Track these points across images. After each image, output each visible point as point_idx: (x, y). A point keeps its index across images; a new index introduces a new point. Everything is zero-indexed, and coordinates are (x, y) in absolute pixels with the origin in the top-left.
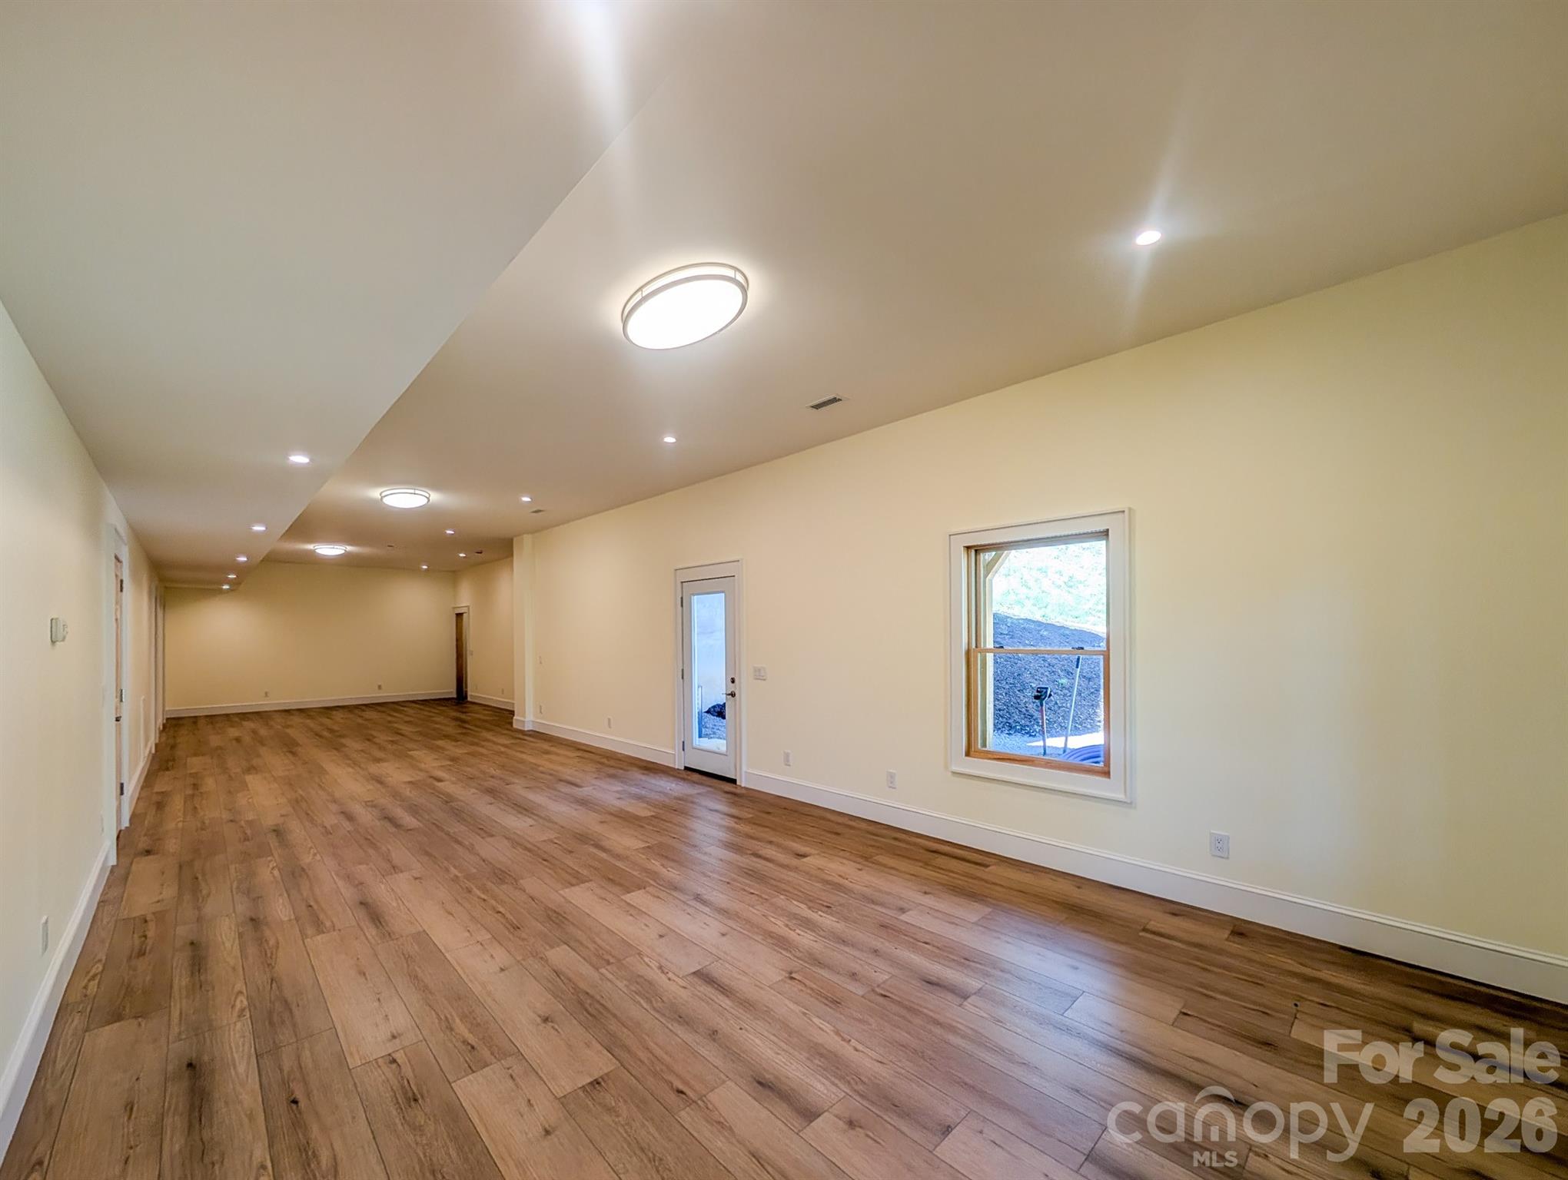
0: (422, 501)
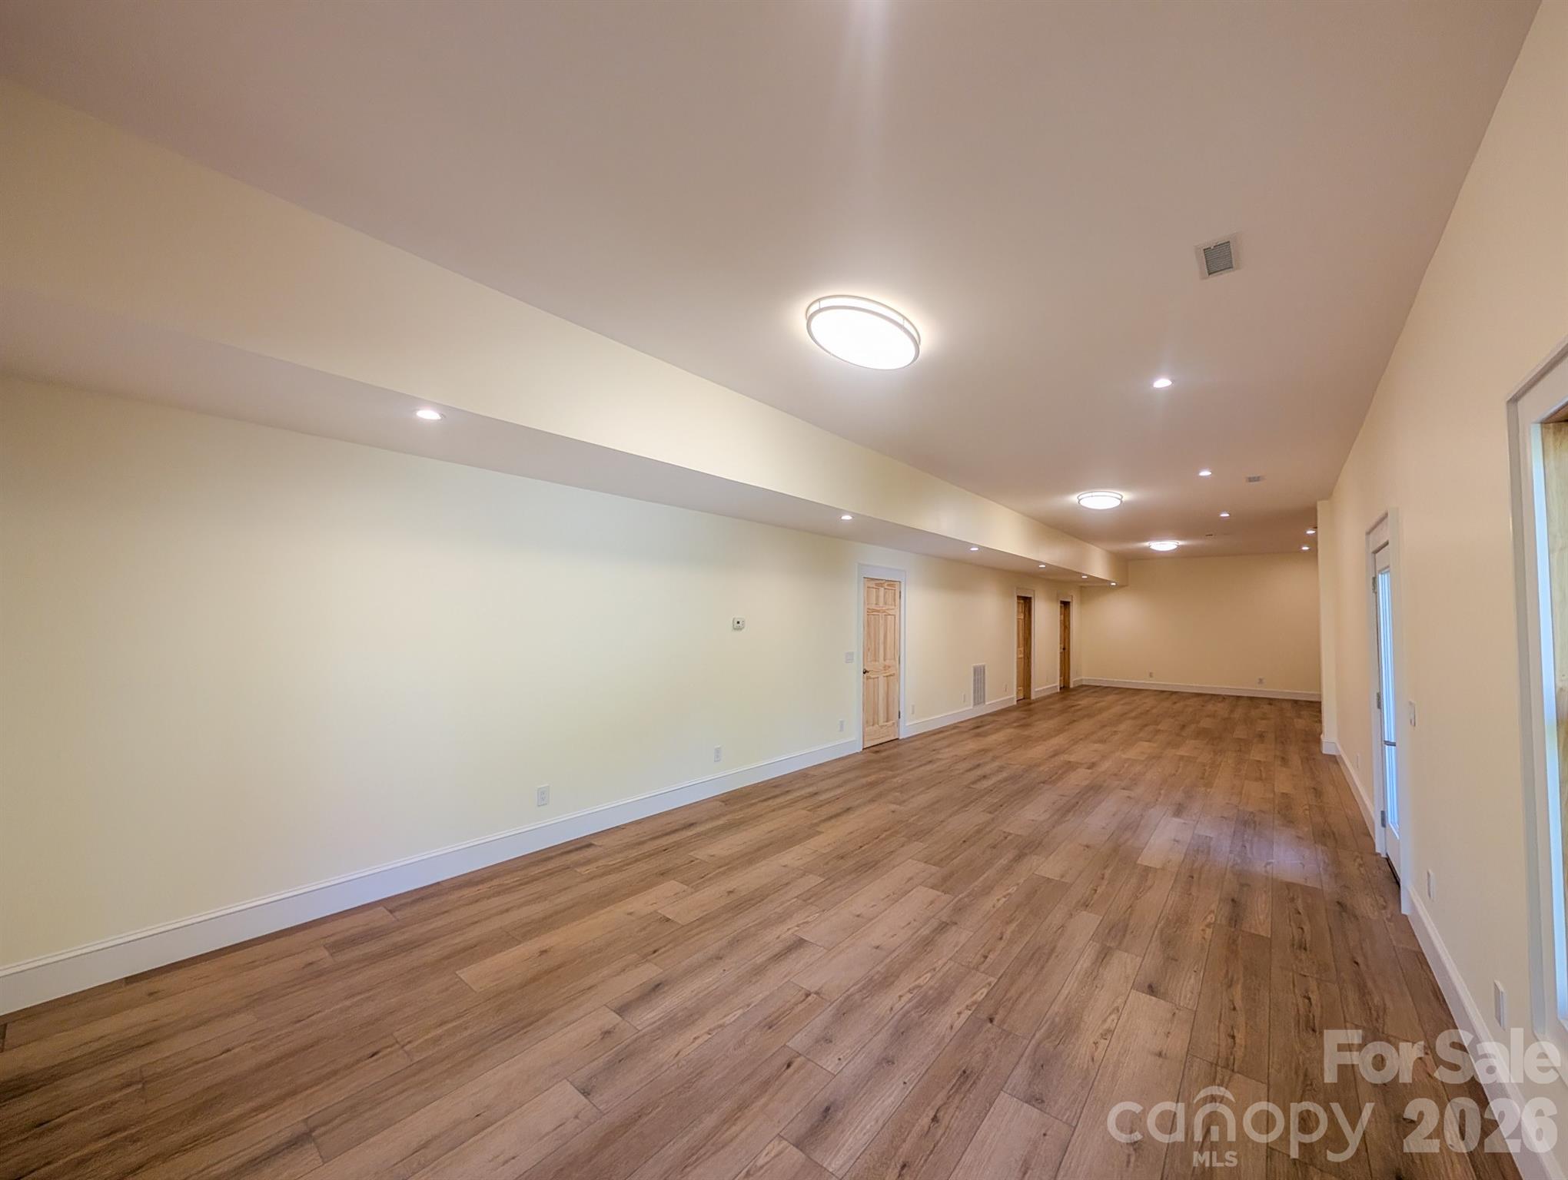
0: (1116, 503)
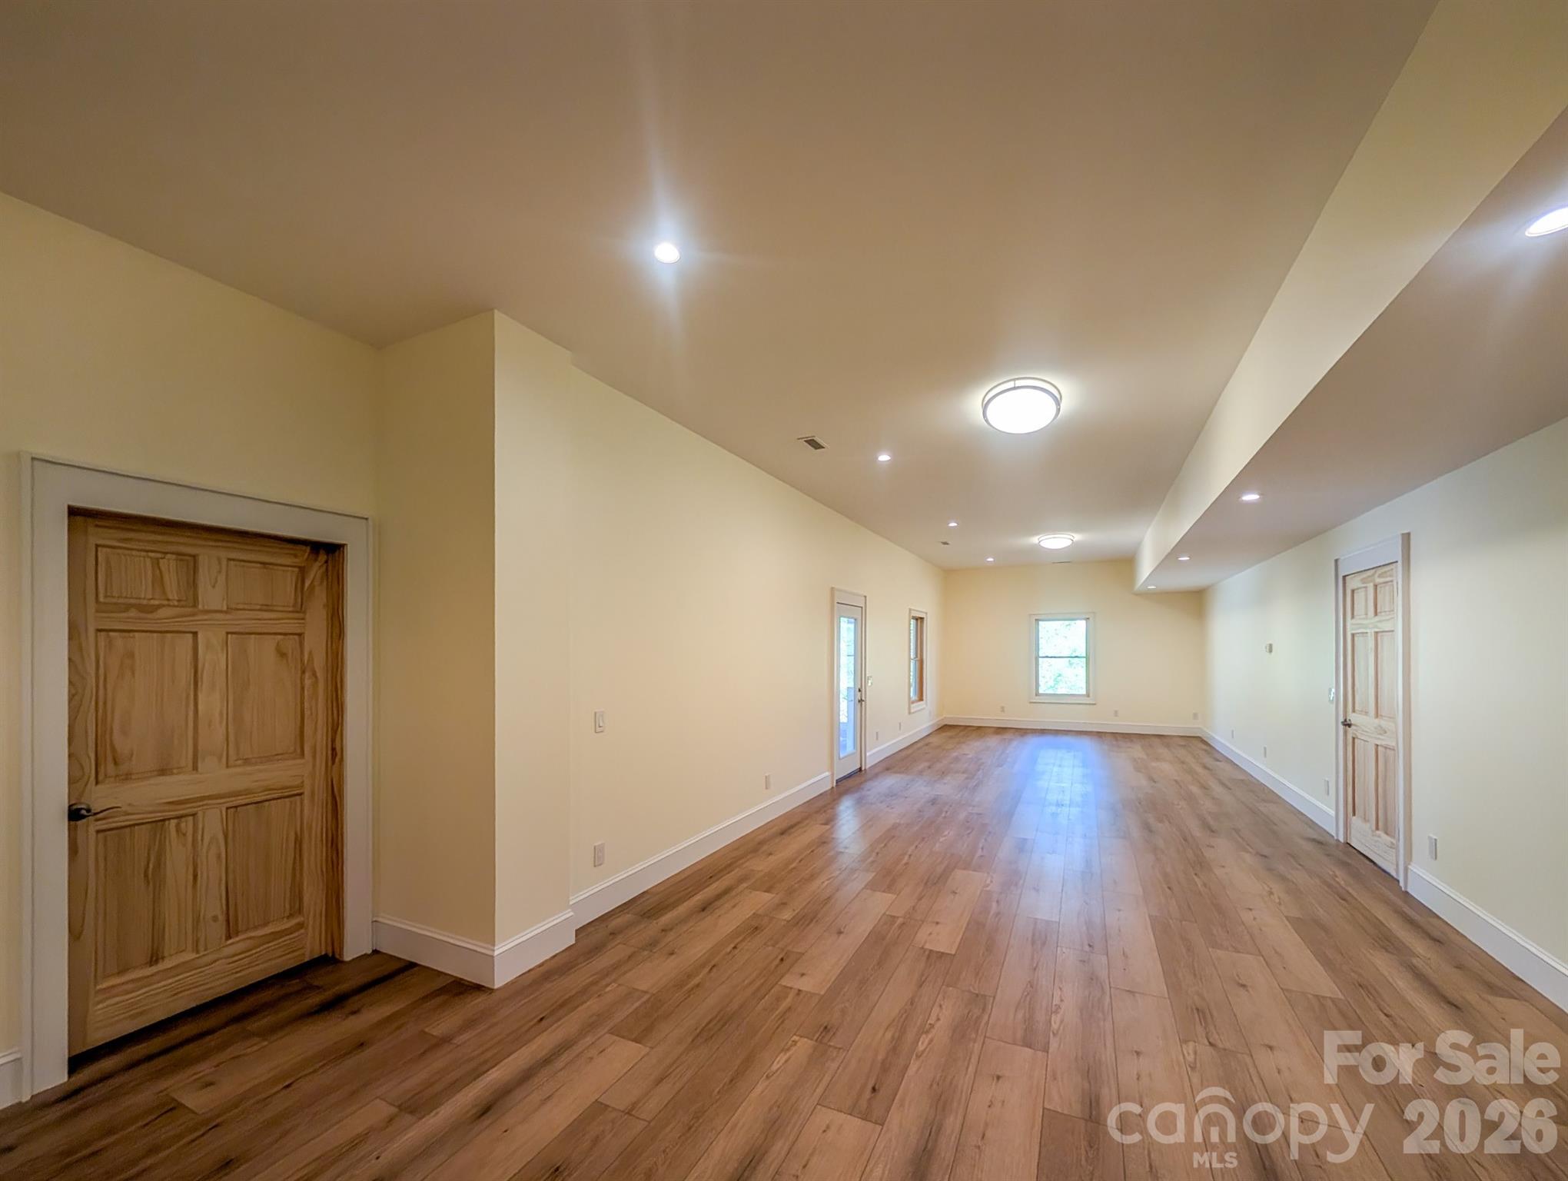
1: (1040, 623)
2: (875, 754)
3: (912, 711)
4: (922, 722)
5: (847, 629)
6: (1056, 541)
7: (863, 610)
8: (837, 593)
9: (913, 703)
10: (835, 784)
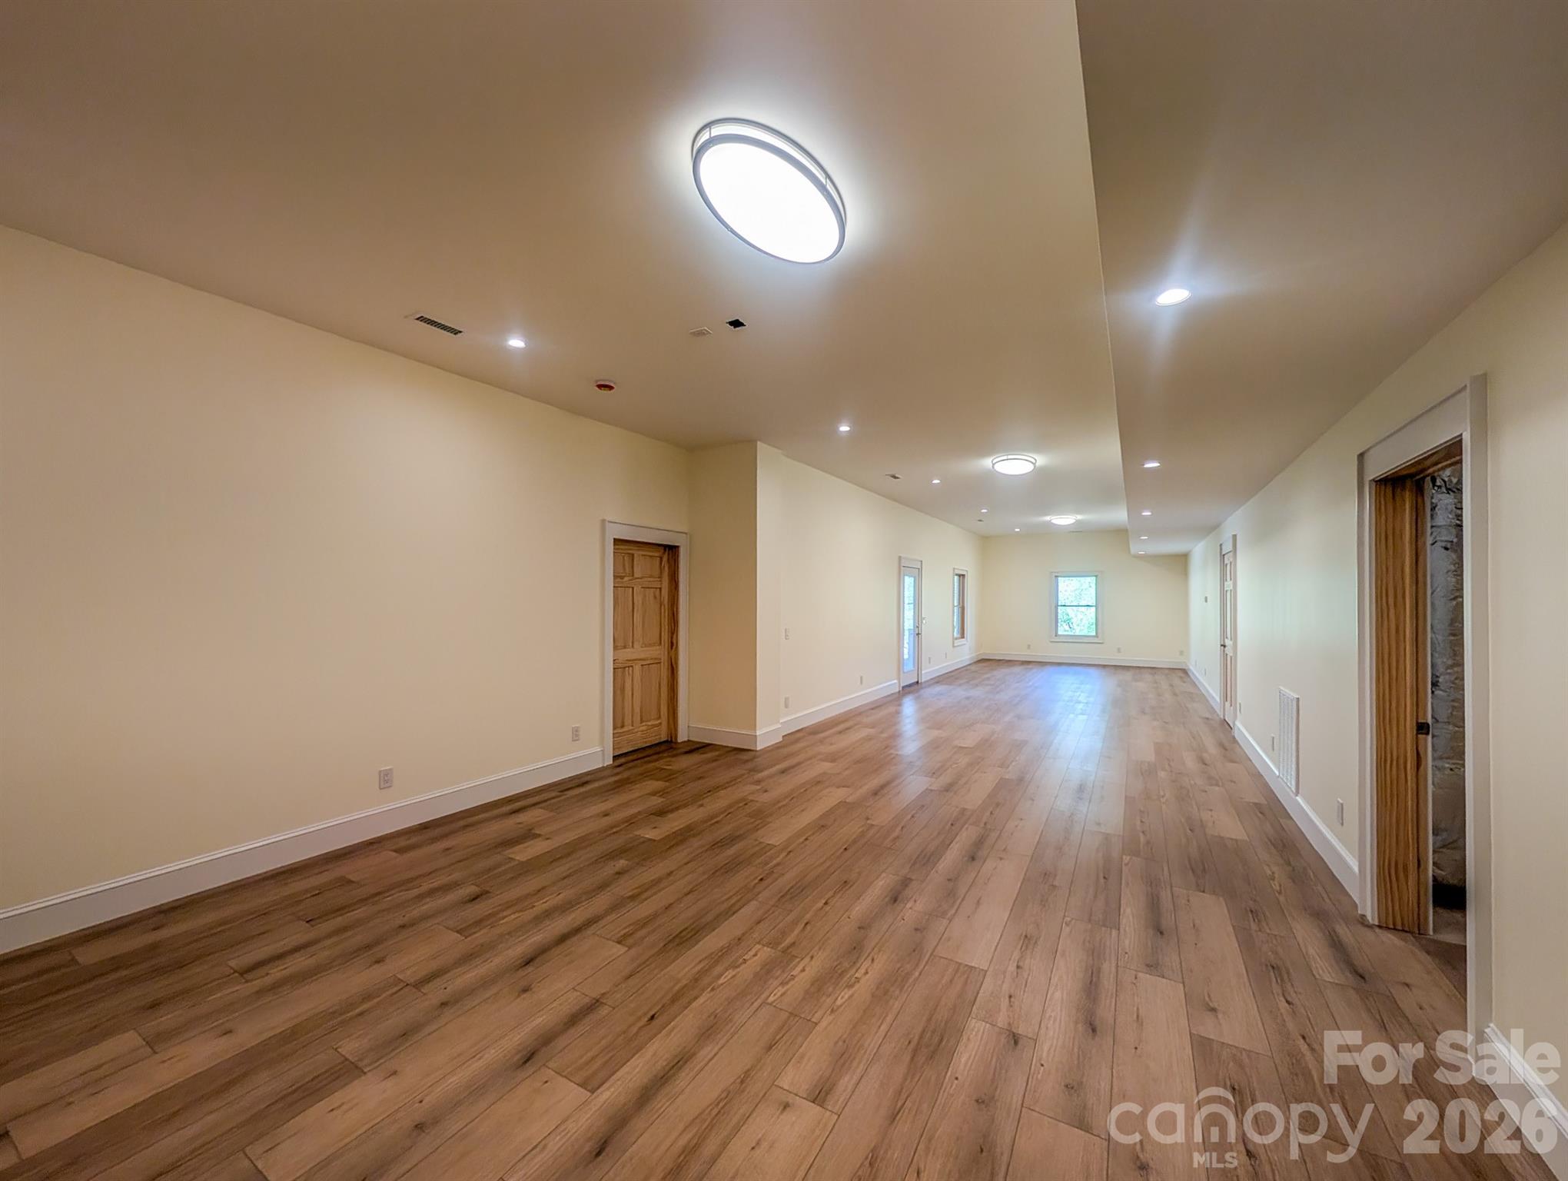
1: (1059, 578)
2: (928, 672)
3: (955, 645)
4: (964, 654)
5: (909, 582)
6: (1064, 520)
7: (920, 570)
8: (903, 561)
9: (956, 639)
10: (901, 689)
